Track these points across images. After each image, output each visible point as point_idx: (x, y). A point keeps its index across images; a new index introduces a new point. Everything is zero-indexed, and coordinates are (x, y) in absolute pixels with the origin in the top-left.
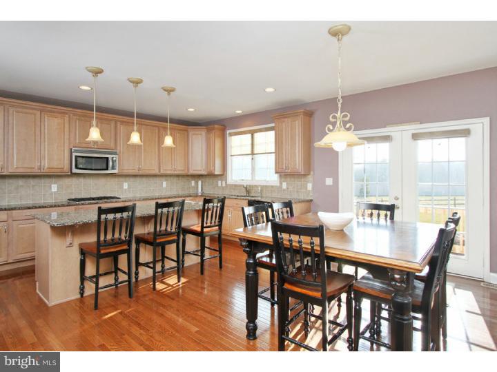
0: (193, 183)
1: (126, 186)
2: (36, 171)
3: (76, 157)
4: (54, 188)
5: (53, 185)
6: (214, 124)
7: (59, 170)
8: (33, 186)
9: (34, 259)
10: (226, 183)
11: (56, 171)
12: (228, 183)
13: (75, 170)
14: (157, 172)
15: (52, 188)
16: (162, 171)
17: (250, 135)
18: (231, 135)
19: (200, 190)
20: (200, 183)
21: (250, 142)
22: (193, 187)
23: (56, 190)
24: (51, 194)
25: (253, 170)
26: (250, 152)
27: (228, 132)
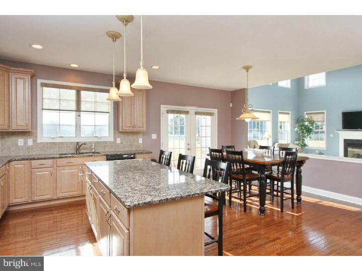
10: (35, 141)
12: (38, 141)
25: (78, 126)
26: (74, 108)
27: (39, 81)
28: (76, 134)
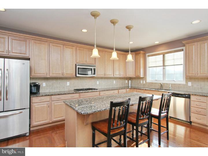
0: (126, 81)
1: (98, 83)
2: (61, 76)
3: (78, 68)
4: (68, 83)
5: (68, 82)
6: (140, 51)
7: (71, 75)
8: (60, 83)
9: (64, 120)
10: (146, 81)
11: (70, 75)
12: (147, 82)
13: (78, 75)
14: (113, 76)
15: (67, 84)
16: (115, 76)
17: (162, 56)
18: (149, 56)
19: (130, 85)
20: (130, 81)
21: (162, 59)
22: (127, 84)
23: (69, 85)
24: (67, 86)
25: (164, 74)
26: (162, 65)
27: (147, 55)
28: (163, 79)
